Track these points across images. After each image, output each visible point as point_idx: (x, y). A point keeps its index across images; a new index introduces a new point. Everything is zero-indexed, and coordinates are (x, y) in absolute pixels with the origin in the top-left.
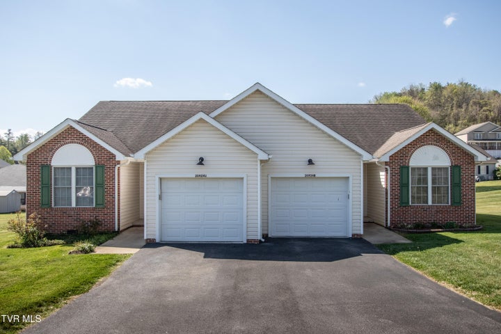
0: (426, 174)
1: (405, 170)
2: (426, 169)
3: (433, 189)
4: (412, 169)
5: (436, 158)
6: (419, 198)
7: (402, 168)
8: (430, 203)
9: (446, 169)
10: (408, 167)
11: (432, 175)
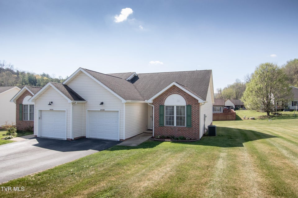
0: (173, 110)
1: (162, 107)
2: (173, 107)
3: (177, 118)
4: (166, 107)
5: (178, 101)
6: (170, 122)
7: (160, 106)
8: (175, 125)
9: (184, 107)
10: (164, 106)
11: (177, 110)
